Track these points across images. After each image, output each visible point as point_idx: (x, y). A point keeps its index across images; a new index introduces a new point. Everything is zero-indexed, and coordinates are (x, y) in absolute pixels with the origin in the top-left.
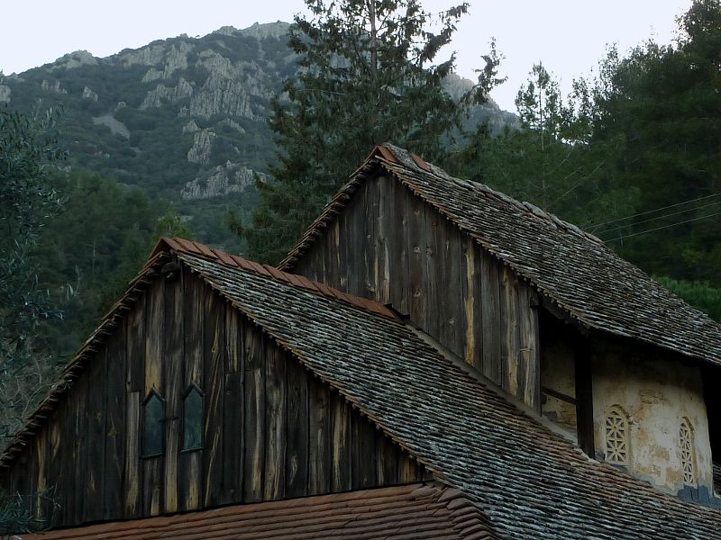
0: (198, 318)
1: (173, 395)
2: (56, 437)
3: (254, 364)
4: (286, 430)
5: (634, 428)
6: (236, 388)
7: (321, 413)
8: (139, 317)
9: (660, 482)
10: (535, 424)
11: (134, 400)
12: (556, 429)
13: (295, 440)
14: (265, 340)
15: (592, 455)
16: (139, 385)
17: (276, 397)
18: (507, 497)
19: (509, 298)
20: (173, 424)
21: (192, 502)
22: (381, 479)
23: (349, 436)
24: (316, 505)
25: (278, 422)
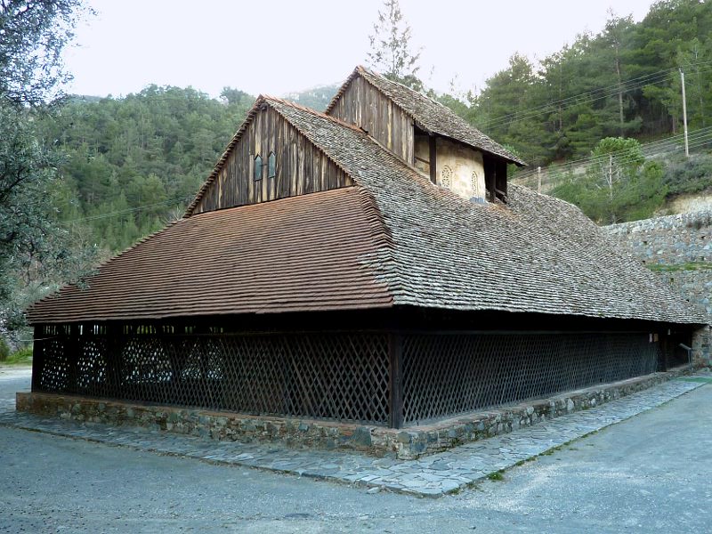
0: (273, 125)
1: (265, 155)
2: (225, 173)
3: (293, 142)
4: (305, 168)
5: (453, 174)
6: (287, 152)
7: (317, 160)
8: (253, 126)
9: (462, 195)
10: (413, 171)
11: (251, 158)
12: (422, 174)
13: (308, 171)
14: (298, 132)
15: (435, 183)
16: (253, 153)
17: (301, 155)
18: (388, 192)
19: (404, 122)
20: (265, 167)
21: (272, 197)
22: (339, 185)
23: (328, 168)
24: (313, 196)
25: (302, 164)
